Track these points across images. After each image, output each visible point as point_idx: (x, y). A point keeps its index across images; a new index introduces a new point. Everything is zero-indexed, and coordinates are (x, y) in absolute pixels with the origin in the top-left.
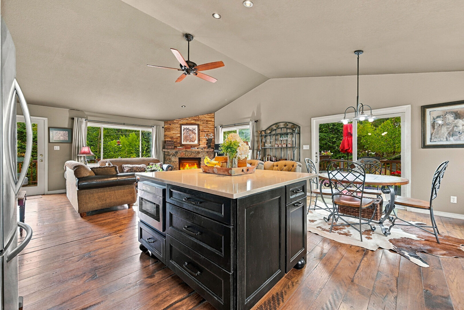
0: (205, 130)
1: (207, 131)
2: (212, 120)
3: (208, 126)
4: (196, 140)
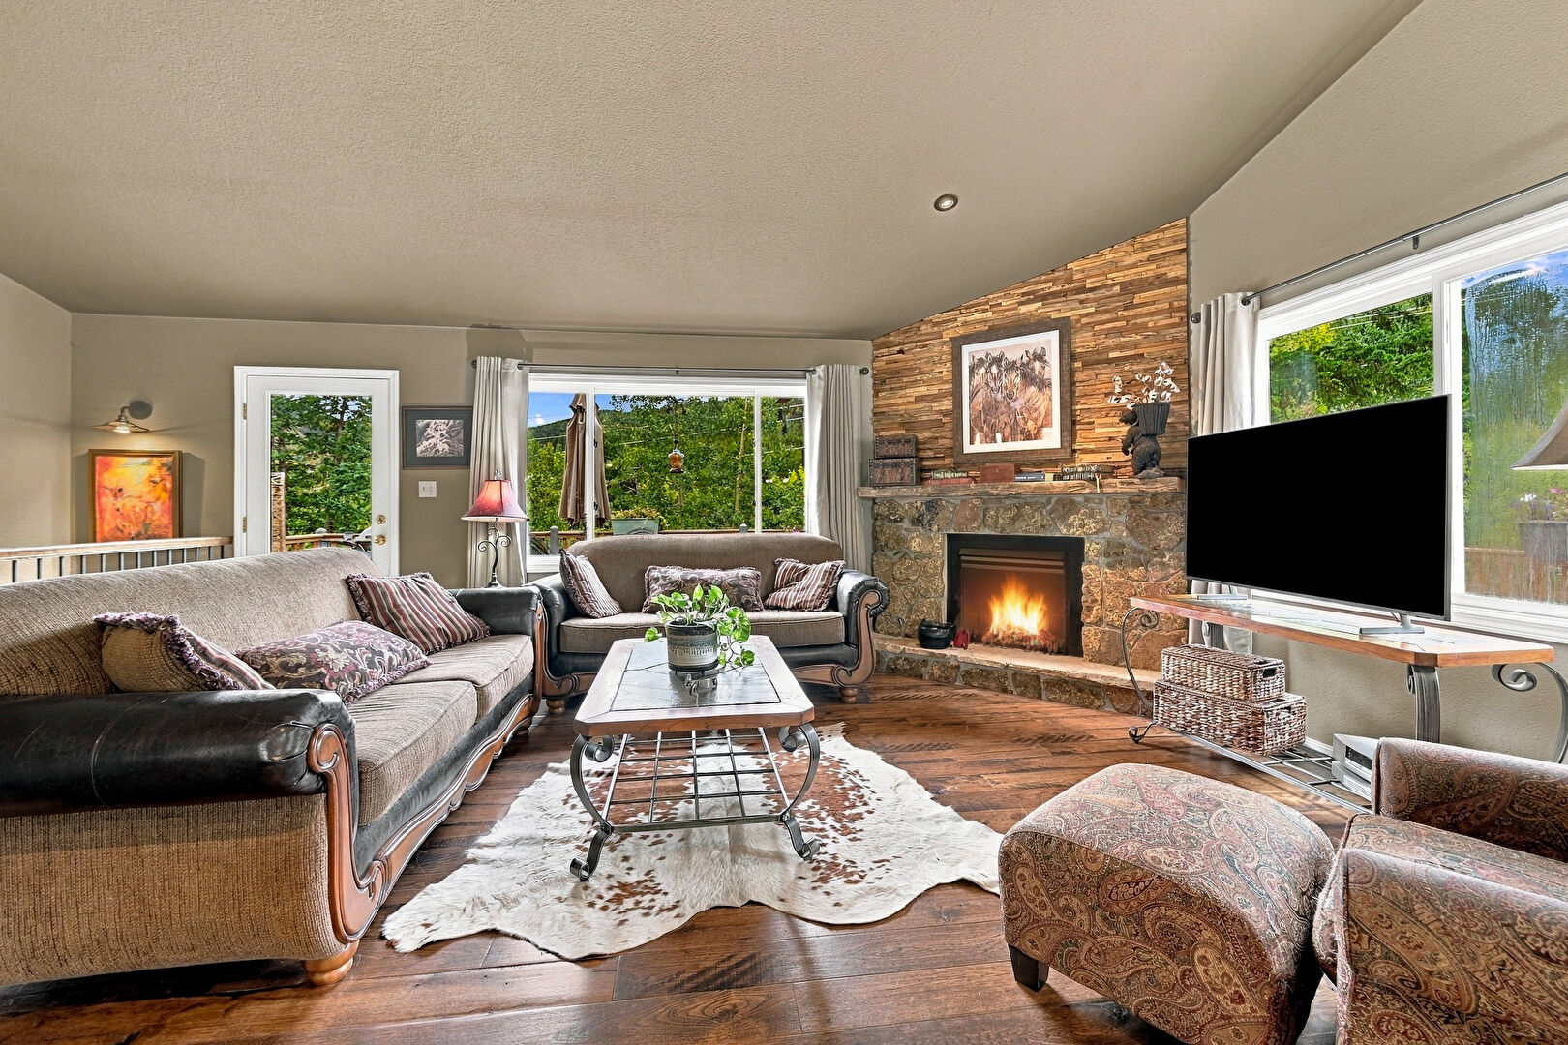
0: (1112, 355)
1: (1126, 359)
2: (1171, 275)
3: (1139, 321)
4: (1047, 423)
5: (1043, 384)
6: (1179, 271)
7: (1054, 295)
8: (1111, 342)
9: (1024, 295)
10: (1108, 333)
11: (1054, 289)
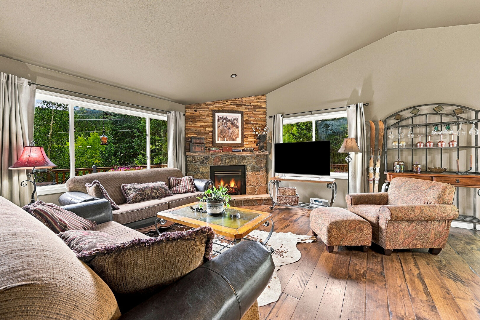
2: (263, 106)
3: (257, 115)
4: (238, 137)
5: (237, 127)
6: (264, 106)
7: (239, 105)
8: (251, 119)
9: (231, 103)
10: (251, 117)
11: (239, 103)
